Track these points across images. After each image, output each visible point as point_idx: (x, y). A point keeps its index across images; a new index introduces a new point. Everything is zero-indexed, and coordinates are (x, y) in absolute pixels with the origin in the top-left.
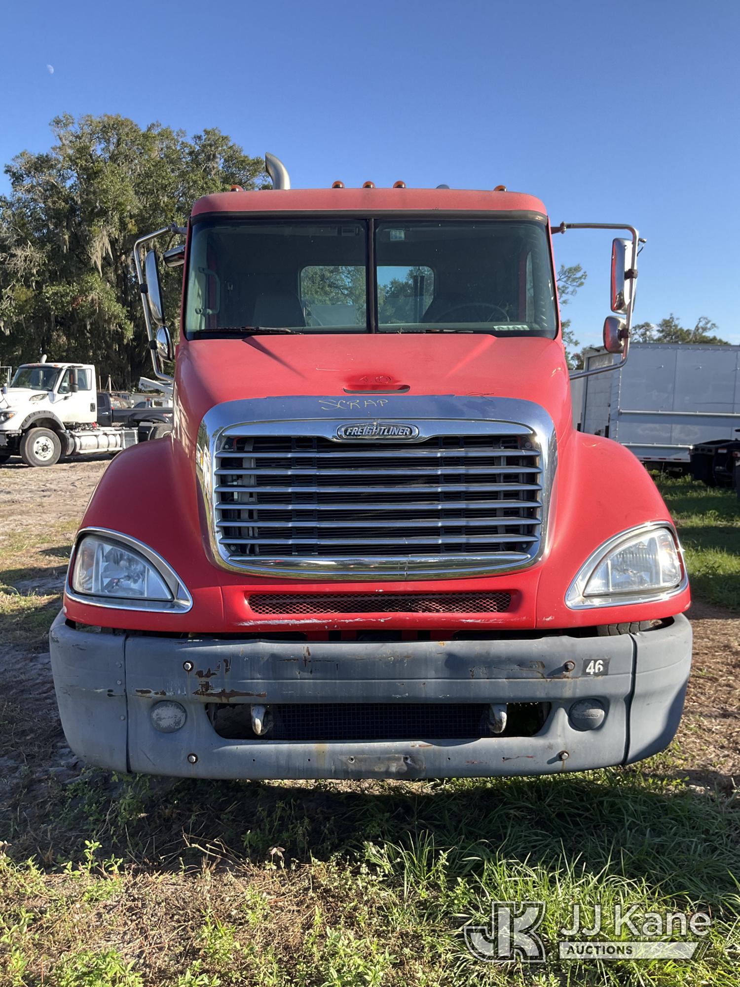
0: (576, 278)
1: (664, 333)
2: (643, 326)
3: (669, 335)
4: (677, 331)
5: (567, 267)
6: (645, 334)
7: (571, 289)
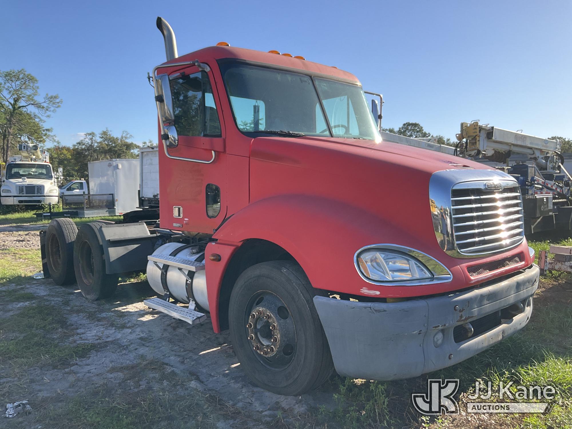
0: (56, 102)
1: (103, 139)
2: (91, 134)
3: (106, 140)
4: (111, 138)
5: (49, 95)
6: (92, 139)
7: (52, 109)
